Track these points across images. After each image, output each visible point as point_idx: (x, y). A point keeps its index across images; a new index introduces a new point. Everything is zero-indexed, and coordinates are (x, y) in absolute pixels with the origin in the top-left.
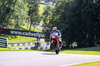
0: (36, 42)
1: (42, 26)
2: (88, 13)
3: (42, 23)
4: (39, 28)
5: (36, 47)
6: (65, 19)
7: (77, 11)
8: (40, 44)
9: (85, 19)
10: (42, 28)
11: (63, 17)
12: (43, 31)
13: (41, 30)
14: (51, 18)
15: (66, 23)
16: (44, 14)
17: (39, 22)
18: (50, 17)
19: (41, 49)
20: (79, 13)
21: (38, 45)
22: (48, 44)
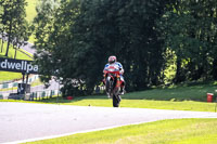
0: (20, 82)
1: (34, 47)
2: (132, 18)
3: (32, 40)
4: (26, 52)
5: (22, 93)
6: (83, 31)
7: (109, 14)
8: (29, 86)
9: (125, 30)
10: (34, 51)
11: (80, 27)
12: (35, 57)
13: (32, 55)
14: (53, 29)
15: (85, 40)
16: (36, 20)
17: (26, 39)
18: (50, 28)
19: (32, 98)
20: (113, 18)
21: (24, 87)
22: (47, 87)
